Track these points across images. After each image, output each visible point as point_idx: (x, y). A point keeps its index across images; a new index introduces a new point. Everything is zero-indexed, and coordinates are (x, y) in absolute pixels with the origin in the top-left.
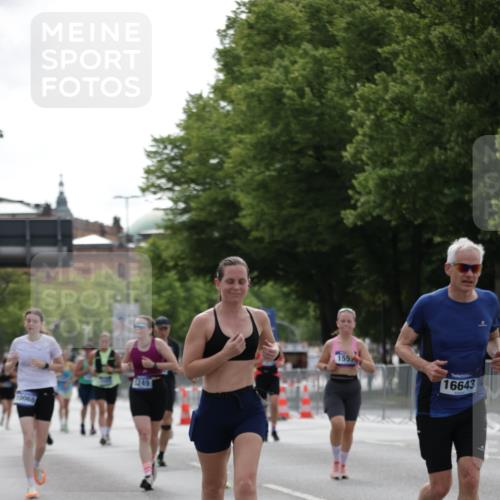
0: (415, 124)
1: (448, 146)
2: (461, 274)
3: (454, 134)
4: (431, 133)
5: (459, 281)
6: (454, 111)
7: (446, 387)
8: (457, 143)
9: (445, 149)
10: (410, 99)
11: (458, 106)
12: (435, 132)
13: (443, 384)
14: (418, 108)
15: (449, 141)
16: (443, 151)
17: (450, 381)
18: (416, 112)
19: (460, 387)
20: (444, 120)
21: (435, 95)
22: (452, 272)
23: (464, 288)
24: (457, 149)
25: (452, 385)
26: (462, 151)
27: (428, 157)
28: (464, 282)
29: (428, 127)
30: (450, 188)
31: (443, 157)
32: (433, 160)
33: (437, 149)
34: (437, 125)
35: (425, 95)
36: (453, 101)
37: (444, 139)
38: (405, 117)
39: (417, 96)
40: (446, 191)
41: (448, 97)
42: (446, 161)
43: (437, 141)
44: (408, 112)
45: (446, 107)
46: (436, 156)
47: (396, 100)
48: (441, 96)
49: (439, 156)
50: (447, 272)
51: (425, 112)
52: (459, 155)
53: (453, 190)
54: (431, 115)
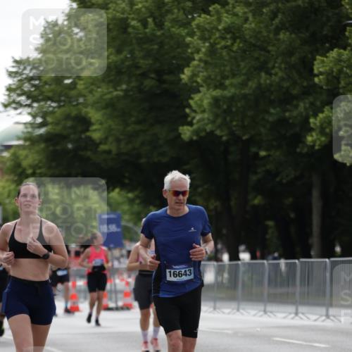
0: (244, 51)
1: (273, 72)
2: (174, 198)
3: (279, 60)
4: (257, 59)
5: (173, 202)
6: (279, 40)
7: (170, 276)
8: (280, 69)
9: (271, 74)
10: (239, 29)
11: (282, 36)
12: (262, 59)
13: (168, 274)
14: (247, 37)
15: (274, 67)
16: (268, 76)
17: (172, 271)
18: (245, 41)
19: (180, 275)
20: (270, 48)
21: (262, 25)
22: (168, 196)
23: (177, 207)
24: (280, 74)
25: (174, 274)
26: (285, 76)
27: (256, 80)
28: (177, 203)
29: (256, 55)
30: (274, 108)
31: (268, 81)
32: (260, 84)
33: (263, 74)
34: (262, 53)
35: (253, 25)
36: (277, 30)
37: (270, 65)
38: (236, 45)
39: (246, 26)
40: (272, 111)
41: (274, 27)
42: (271, 85)
43: (263, 67)
44: (238, 41)
45: (271, 36)
46: (262, 81)
47: (228, 30)
48: (267, 27)
49: (265, 81)
50: (165, 196)
51: (253, 41)
52: (282, 79)
53: (278, 109)
54: (258, 44)
